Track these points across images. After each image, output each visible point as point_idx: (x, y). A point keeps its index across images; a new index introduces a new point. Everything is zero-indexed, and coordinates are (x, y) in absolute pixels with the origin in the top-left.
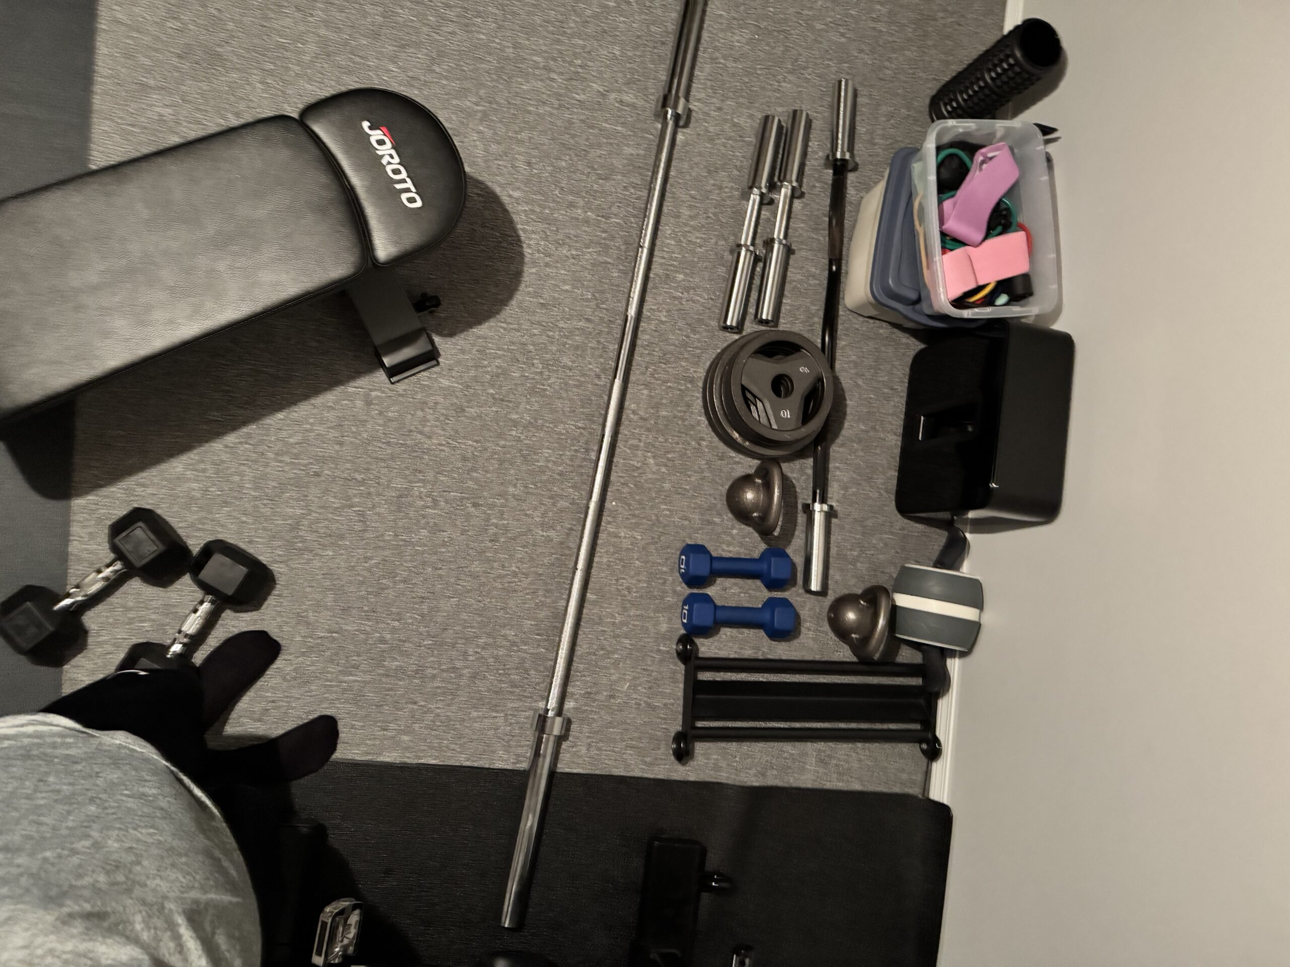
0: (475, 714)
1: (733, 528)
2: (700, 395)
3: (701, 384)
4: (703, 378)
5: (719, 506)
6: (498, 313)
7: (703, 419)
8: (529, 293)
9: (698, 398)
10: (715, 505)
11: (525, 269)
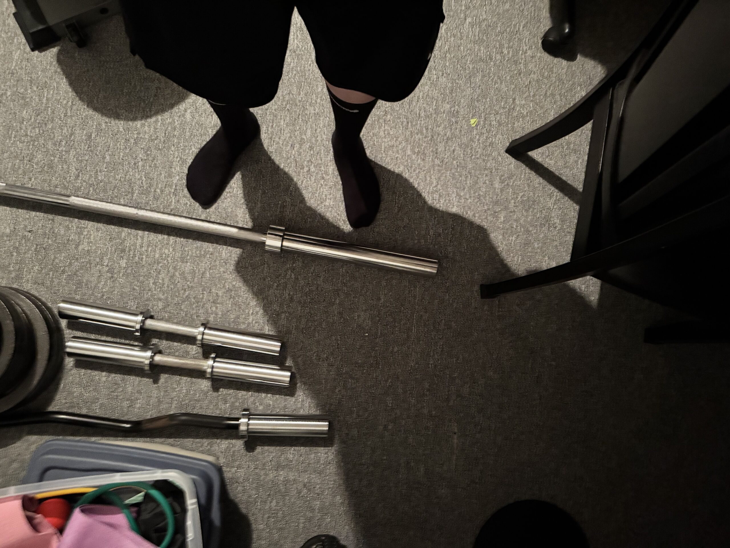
4: (22, 288)
6: (81, 99)
8: (100, 124)
11: (122, 122)
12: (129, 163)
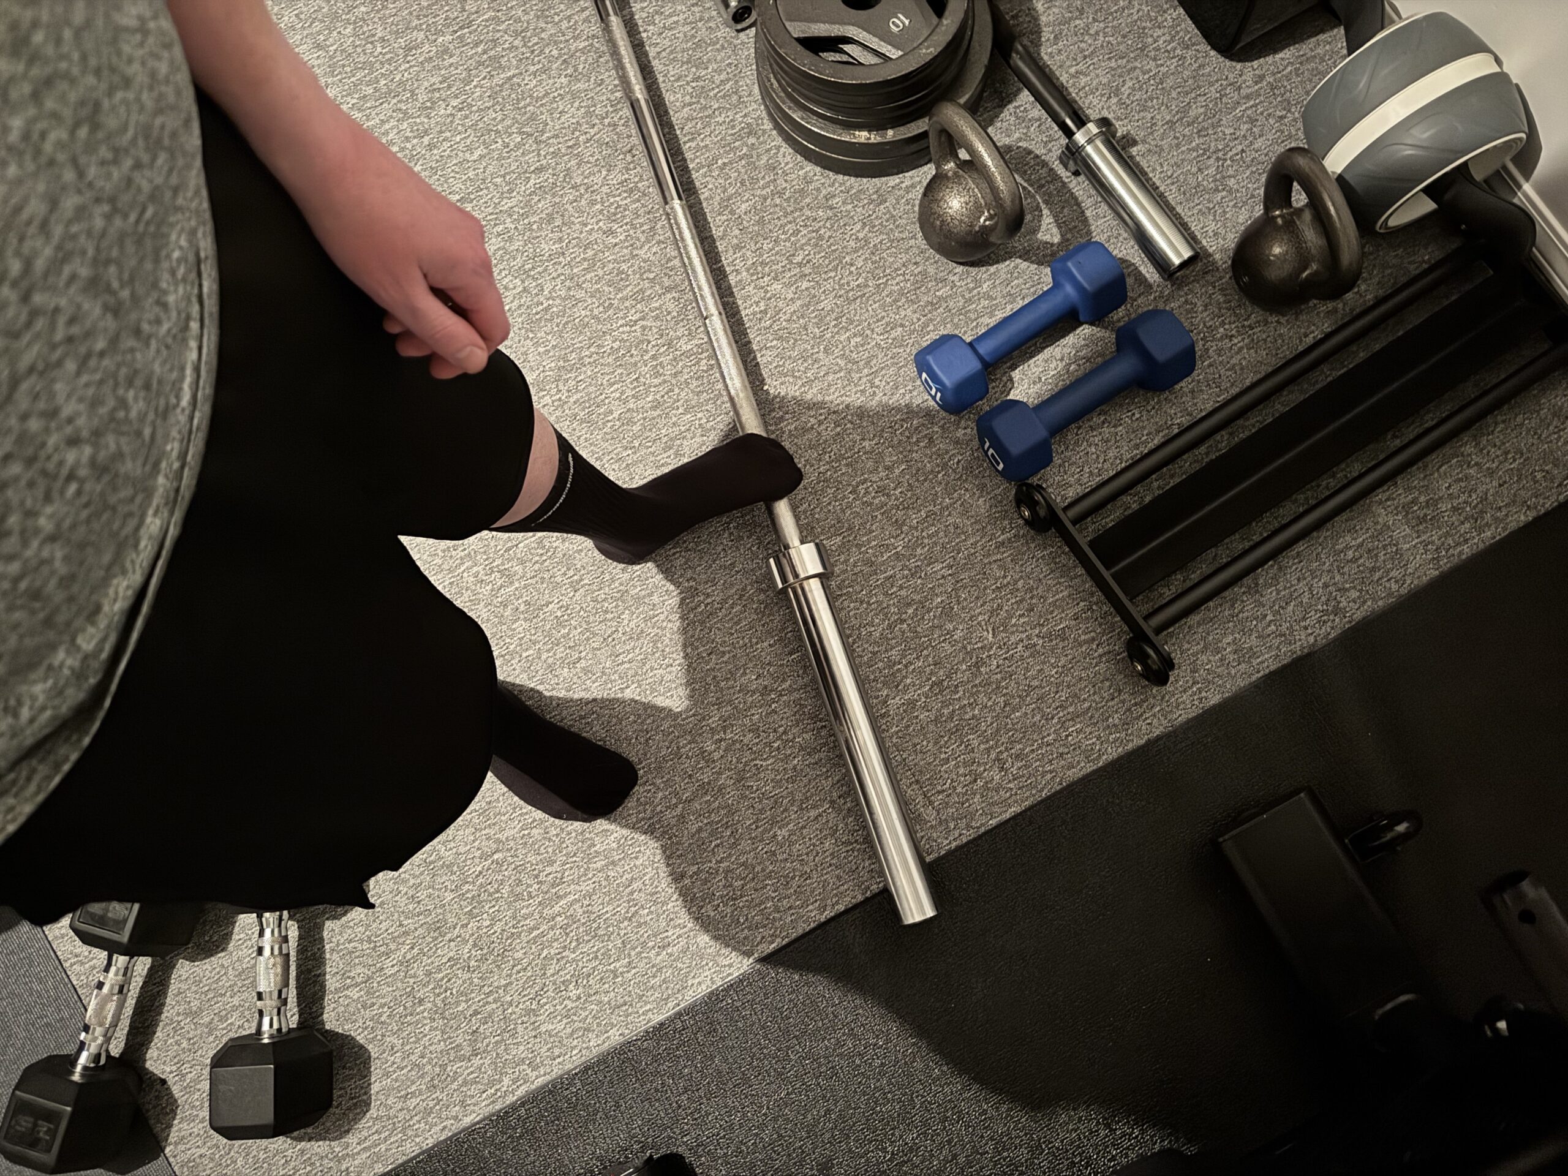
0: (782, 833)
1: (978, 283)
2: (779, 141)
3: (768, 125)
4: (764, 114)
5: (931, 270)
7: (810, 168)
9: (778, 148)
10: (924, 273)
12: (466, 117)
